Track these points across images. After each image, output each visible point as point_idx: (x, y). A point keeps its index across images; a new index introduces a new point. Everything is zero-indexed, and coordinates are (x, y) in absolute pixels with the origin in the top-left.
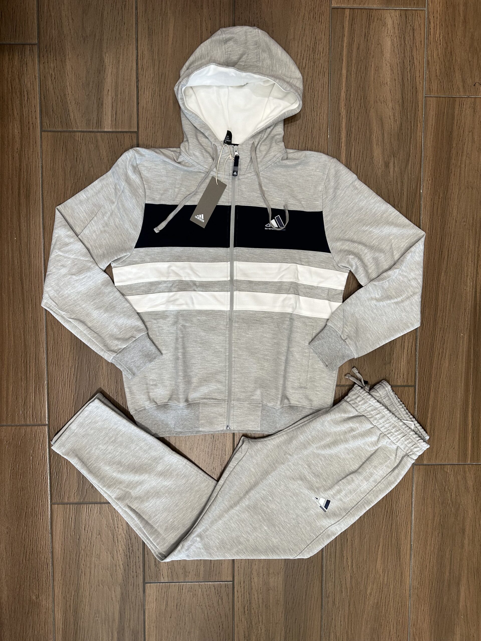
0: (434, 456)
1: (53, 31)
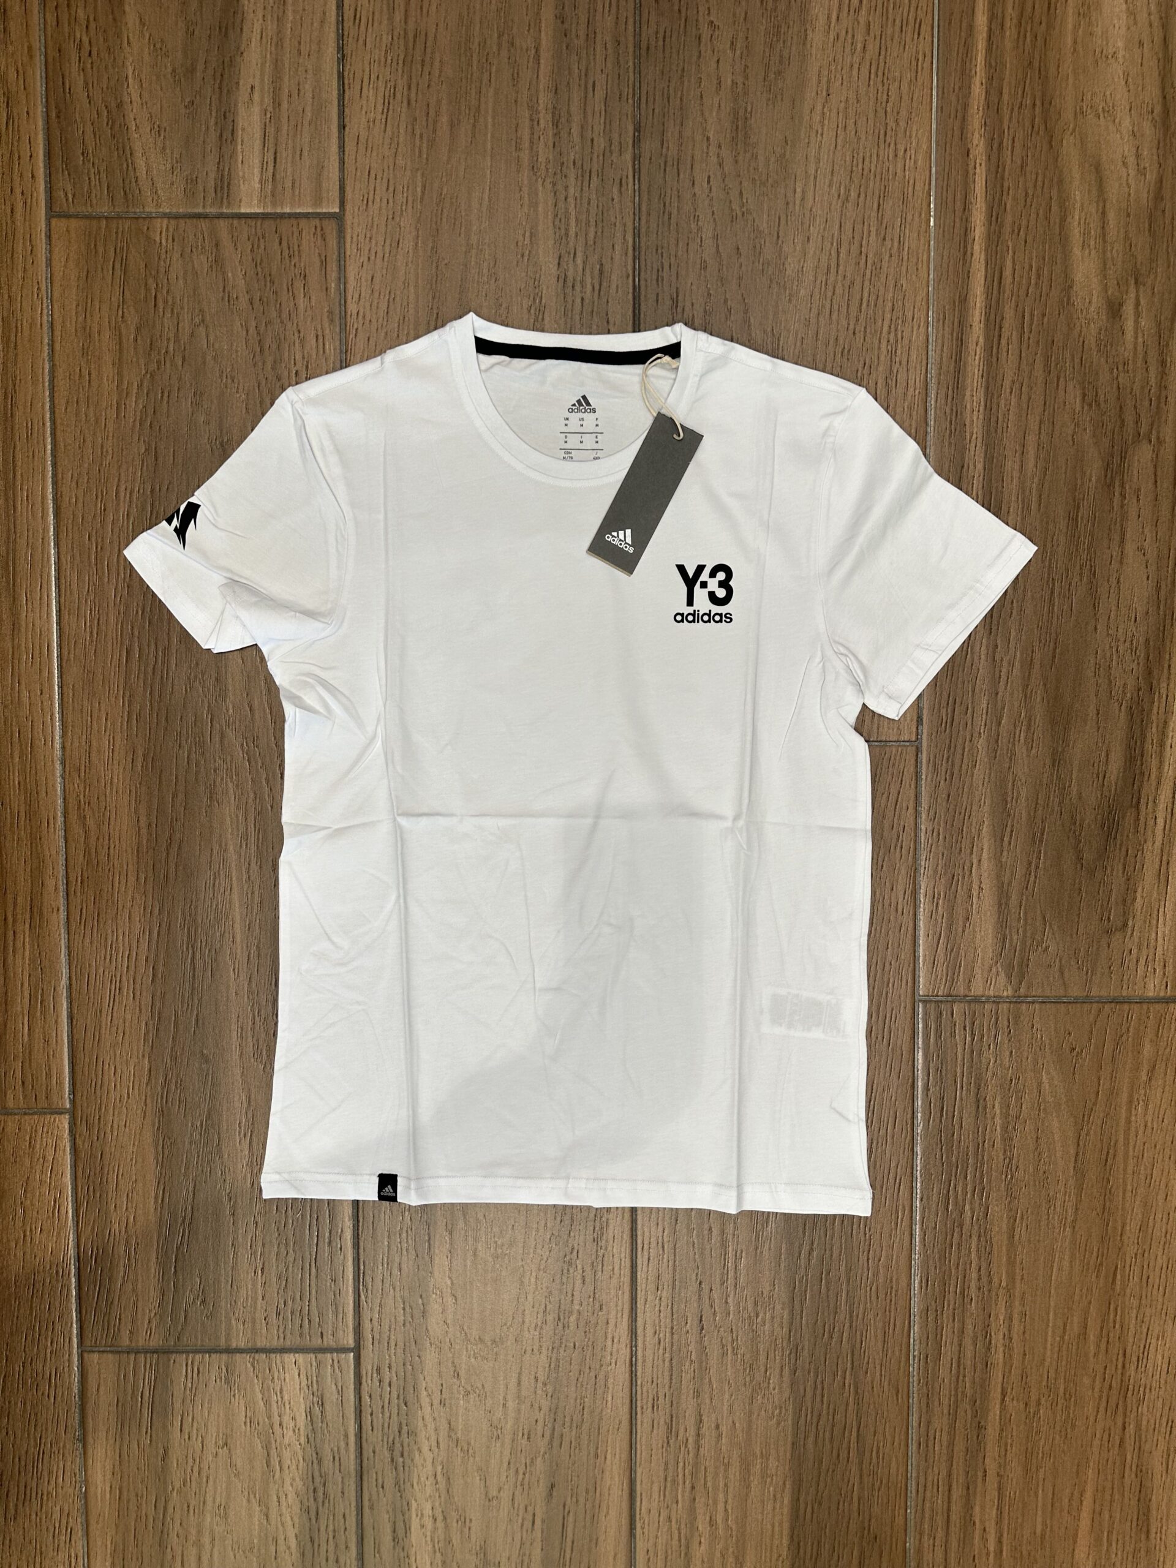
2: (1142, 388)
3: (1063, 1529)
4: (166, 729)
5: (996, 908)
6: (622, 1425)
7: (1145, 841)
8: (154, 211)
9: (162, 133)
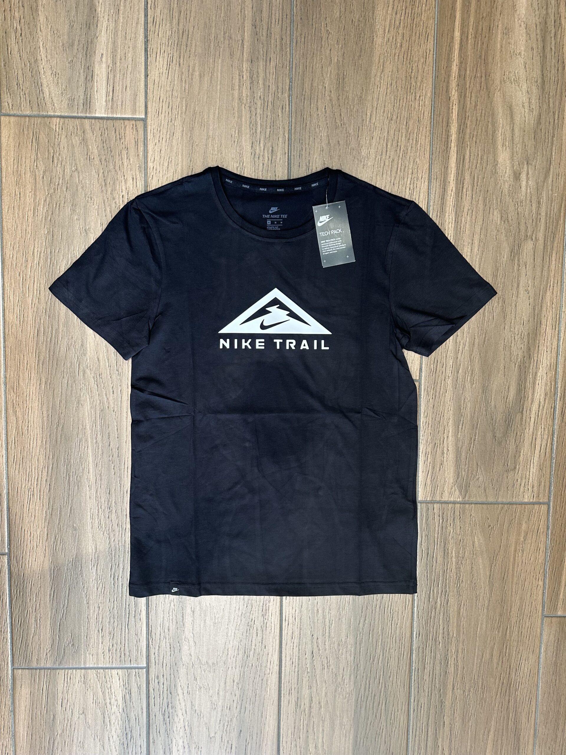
2: (529, 214)
3: (480, 749)
4: (56, 369)
5: (455, 459)
6: (274, 702)
7: (525, 429)
8: (52, 114)
9: (57, 75)
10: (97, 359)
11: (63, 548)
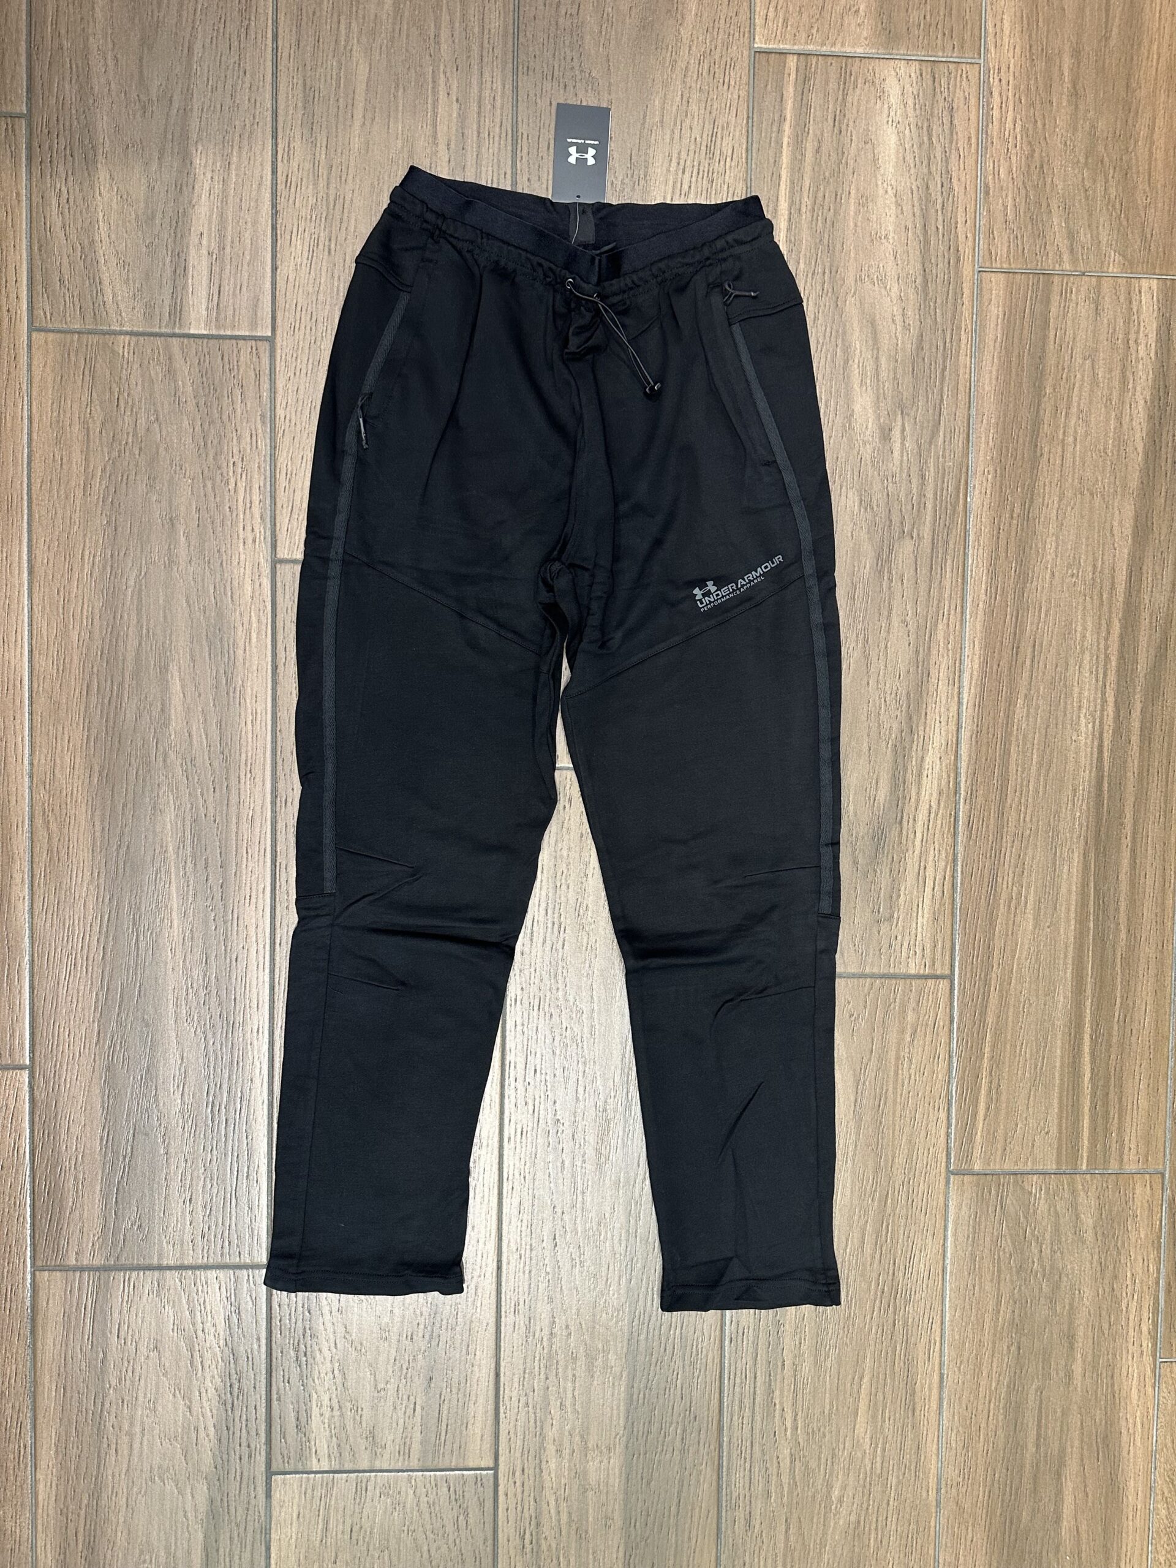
0: (999, 1153)
1: (67, 87)
2: (907, 495)
3: (846, 1409)
4: (118, 750)
6: (489, 1326)
7: (907, 850)
8: (118, 329)
9: (127, 267)
10: (187, 734)
11: (126, 1056)
